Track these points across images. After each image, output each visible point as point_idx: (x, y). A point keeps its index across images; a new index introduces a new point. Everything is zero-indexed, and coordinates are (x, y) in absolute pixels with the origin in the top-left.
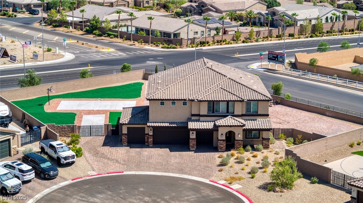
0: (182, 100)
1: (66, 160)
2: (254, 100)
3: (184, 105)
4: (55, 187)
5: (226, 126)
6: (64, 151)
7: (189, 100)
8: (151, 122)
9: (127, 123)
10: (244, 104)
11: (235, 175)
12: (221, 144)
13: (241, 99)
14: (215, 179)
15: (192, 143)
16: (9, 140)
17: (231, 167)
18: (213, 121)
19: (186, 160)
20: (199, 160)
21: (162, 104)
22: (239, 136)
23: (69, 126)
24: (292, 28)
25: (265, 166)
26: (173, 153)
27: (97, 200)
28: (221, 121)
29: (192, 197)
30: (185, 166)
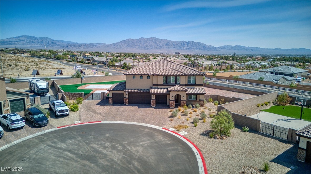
0: (146, 75)
1: (60, 113)
2: (194, 75)
3: (148, 78)
4: (39, 134)
5: (175, 91)
6: (61, 107)
7: (151, 75)
8: (127, 90)
11: (182, 124)
12: (172, 103)
13: (185, 74)
14: (167, 128)
15: (153, 102)
16: (24, 99)
17: (179, 118)
18: (166, 89)
19: (148, 113)
20: (157, 113)
21: (134, 78)
22: (184, 98)
25: (203, 118)
26: (140, 109)
27: (63, 146)
28: (172, 88)
29: (147, 142)
30: (146, 117)
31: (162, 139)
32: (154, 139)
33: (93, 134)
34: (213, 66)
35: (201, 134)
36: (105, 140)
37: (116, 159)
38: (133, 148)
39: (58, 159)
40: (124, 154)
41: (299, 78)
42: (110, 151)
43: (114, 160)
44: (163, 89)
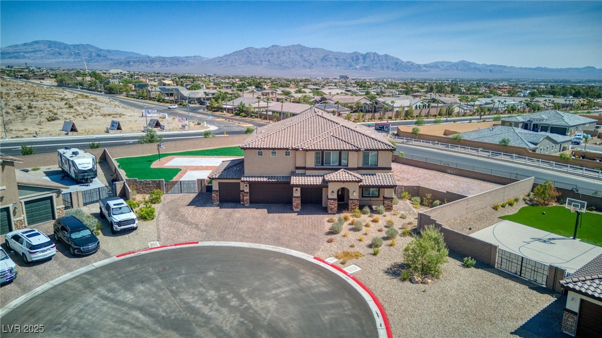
0: (284, 149)
1: (120, 226)
2: (374, 150)
3: (286, 155)
4: (83, 270)
5: (338, 181)
6: (122, 213)
7: (293, 149)
8: (246, 177)
9: (217, 177)
10: (361, 154)
11: (350, 248)
12: (332, 204)
13: (357, 148)
14: (322, 257)
15: (296, 202)
16: (51, 198)
17: (344, 236)
18: (321, 176)
19: (287, 225)
20: (303, 225)
21: (260, 154)
22: (354, 195)
23: (154, 182)
24: (391, 113)
25: (391, 235)
26: (271, 215)
27: (129, 297)
28: (331, 175)
29: (283, 289)
30: (283, 233)
31: (312, 282)
32: (297, 283)
33: (184, 272)
34: (414, 108)
35: (386, 272)
36: (206, 285)
37: (227, 328)
38: (258, 301)
39: (121, 326)
40: (242, 316)
41: (579, 135)
42: (217, 310)
43: (224, 328)
44: (316, 176)
